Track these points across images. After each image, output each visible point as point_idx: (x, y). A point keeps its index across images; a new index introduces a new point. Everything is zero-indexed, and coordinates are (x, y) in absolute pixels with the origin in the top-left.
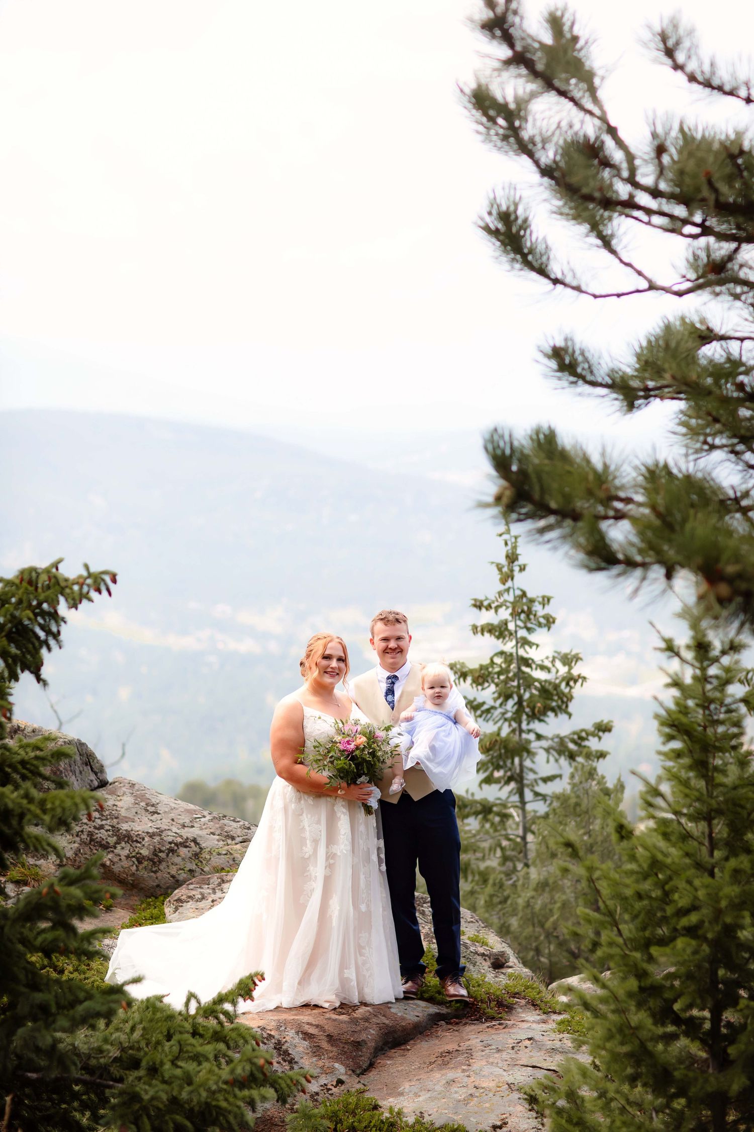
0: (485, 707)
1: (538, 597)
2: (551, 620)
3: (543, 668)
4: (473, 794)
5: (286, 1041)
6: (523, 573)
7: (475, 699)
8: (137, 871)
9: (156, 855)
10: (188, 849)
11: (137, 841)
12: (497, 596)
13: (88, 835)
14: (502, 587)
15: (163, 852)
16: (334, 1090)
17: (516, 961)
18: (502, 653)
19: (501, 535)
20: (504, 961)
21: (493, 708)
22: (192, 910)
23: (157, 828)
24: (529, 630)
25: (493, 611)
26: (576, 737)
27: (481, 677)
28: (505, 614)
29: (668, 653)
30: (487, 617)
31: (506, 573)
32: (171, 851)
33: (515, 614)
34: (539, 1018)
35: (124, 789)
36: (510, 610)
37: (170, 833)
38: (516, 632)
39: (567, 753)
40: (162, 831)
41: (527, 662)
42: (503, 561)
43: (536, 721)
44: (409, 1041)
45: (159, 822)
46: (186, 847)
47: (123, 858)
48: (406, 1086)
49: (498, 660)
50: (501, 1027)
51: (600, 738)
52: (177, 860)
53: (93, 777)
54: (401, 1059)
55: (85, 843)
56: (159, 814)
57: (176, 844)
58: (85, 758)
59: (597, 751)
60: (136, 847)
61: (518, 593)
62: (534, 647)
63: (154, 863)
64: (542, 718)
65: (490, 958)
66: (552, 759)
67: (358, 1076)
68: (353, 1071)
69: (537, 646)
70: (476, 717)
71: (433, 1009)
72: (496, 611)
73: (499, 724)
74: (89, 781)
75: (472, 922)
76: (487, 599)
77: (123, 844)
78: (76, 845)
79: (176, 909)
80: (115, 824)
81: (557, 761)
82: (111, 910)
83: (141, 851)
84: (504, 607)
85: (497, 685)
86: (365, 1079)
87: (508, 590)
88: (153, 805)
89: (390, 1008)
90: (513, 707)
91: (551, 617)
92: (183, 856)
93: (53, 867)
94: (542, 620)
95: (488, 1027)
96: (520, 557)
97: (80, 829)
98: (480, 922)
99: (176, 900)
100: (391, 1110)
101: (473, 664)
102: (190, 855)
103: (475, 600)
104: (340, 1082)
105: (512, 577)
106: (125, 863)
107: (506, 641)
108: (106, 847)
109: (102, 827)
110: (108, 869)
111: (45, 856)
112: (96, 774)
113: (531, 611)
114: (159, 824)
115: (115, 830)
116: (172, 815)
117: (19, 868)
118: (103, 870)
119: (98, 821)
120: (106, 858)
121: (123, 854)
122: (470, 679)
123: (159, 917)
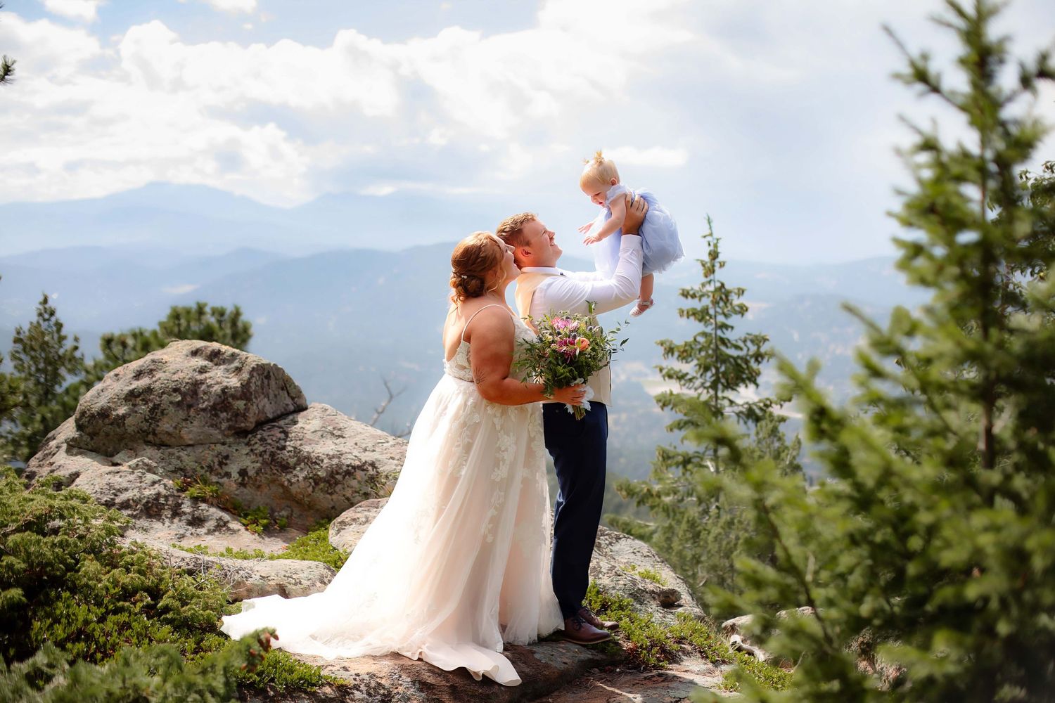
0: (689, 377)
1: (734, 289)
2: (745, 309)
3: (737, 347)
4: (675, 447)
5: (398, 693)
6: (723, 269)
7: (680, 371)
8: (313, 492)
9: (333, 477)
10: (366, 472)
11: (316, 463)
12: (701, 286)
13: (270, 455)
14: (705, 280)
15: (340, 474)
17: (689, 598)
18: (704, 334)
19: (705, 237)
20: (674, 599)
21: (694, 378)
22: (352, 533)
23: (338, 451)
24: (726, 316)
25: (697, 299)
26: (762, 405)
27: (685, 353)
28: (706, 302)
30: (696, 304)
31: (708, 267)
32: (348, 473)
33: (715, 303)
34: (705, 667)
35: (315, 413)
36: (711, 298)
37: (350, 456)
38: (715, 316)
39: (754, 417)
40: (342, 454)
41: (724, 341)
42: (707, 258)
43: (730, 390)
44: (553, 692)
45: (342, 445)
46: (363, 470)
47: (301, 478)
49: (701, 339)
50: (660, 679)
51: (781, 406)
52: (354, 483)
53: (289, 401)
55: (267, 463)
56: (344, 437)
57: (354, 467)
58: (281, 383)
59: (779, 416)
60: (315, 469)
61: (718, 285)
62: (730, 329)
63: (330, 485)
64: (734, 387)
65: (659, 595)
66: (741, 422)
69: (732, 328)
70: (681, 386)
71: (586, 655)
72: (700, 300)
73: (700, 391)
74: (284, 405)
75: (648, 556)
76: (692, 289)
77: (302, 465)
78: (259, 465)
79: (339, 531)
80: (298, 445)
81: (745, 423)
82: (285, 530)
83: (319, 473)
84: (706, 297)
85: (698, 359)
87: (710, 282)
88: (340, 429)
89: (535, 652)
90: (711, 377)
91: (745, 306)
92: (360, 479)
93: (235, 486)
94: (737, 309)
95: (645, 678)
96: (720, 255)
97: (264, 449)
98: (656, 557)
99: (340, 523)
101: (679, 341)
102: (366, 478)
103: (683, 290)
105: (714, 272)
106: (302, 484)
107: (707, 324)
108: (286, 468)
109: (284, 448)
110: (286, 490)
111: (228, 475)
112: (293, 399)
113: (728, 300)
114: (341, 448)
115: (297, 451)
116: (356, 439)
117: (201, 485)
118: (281, 490)
119: (282, 442)
120: (284, 478)
121: (301, 476)
122: (676, 354)
123: (325, 539)
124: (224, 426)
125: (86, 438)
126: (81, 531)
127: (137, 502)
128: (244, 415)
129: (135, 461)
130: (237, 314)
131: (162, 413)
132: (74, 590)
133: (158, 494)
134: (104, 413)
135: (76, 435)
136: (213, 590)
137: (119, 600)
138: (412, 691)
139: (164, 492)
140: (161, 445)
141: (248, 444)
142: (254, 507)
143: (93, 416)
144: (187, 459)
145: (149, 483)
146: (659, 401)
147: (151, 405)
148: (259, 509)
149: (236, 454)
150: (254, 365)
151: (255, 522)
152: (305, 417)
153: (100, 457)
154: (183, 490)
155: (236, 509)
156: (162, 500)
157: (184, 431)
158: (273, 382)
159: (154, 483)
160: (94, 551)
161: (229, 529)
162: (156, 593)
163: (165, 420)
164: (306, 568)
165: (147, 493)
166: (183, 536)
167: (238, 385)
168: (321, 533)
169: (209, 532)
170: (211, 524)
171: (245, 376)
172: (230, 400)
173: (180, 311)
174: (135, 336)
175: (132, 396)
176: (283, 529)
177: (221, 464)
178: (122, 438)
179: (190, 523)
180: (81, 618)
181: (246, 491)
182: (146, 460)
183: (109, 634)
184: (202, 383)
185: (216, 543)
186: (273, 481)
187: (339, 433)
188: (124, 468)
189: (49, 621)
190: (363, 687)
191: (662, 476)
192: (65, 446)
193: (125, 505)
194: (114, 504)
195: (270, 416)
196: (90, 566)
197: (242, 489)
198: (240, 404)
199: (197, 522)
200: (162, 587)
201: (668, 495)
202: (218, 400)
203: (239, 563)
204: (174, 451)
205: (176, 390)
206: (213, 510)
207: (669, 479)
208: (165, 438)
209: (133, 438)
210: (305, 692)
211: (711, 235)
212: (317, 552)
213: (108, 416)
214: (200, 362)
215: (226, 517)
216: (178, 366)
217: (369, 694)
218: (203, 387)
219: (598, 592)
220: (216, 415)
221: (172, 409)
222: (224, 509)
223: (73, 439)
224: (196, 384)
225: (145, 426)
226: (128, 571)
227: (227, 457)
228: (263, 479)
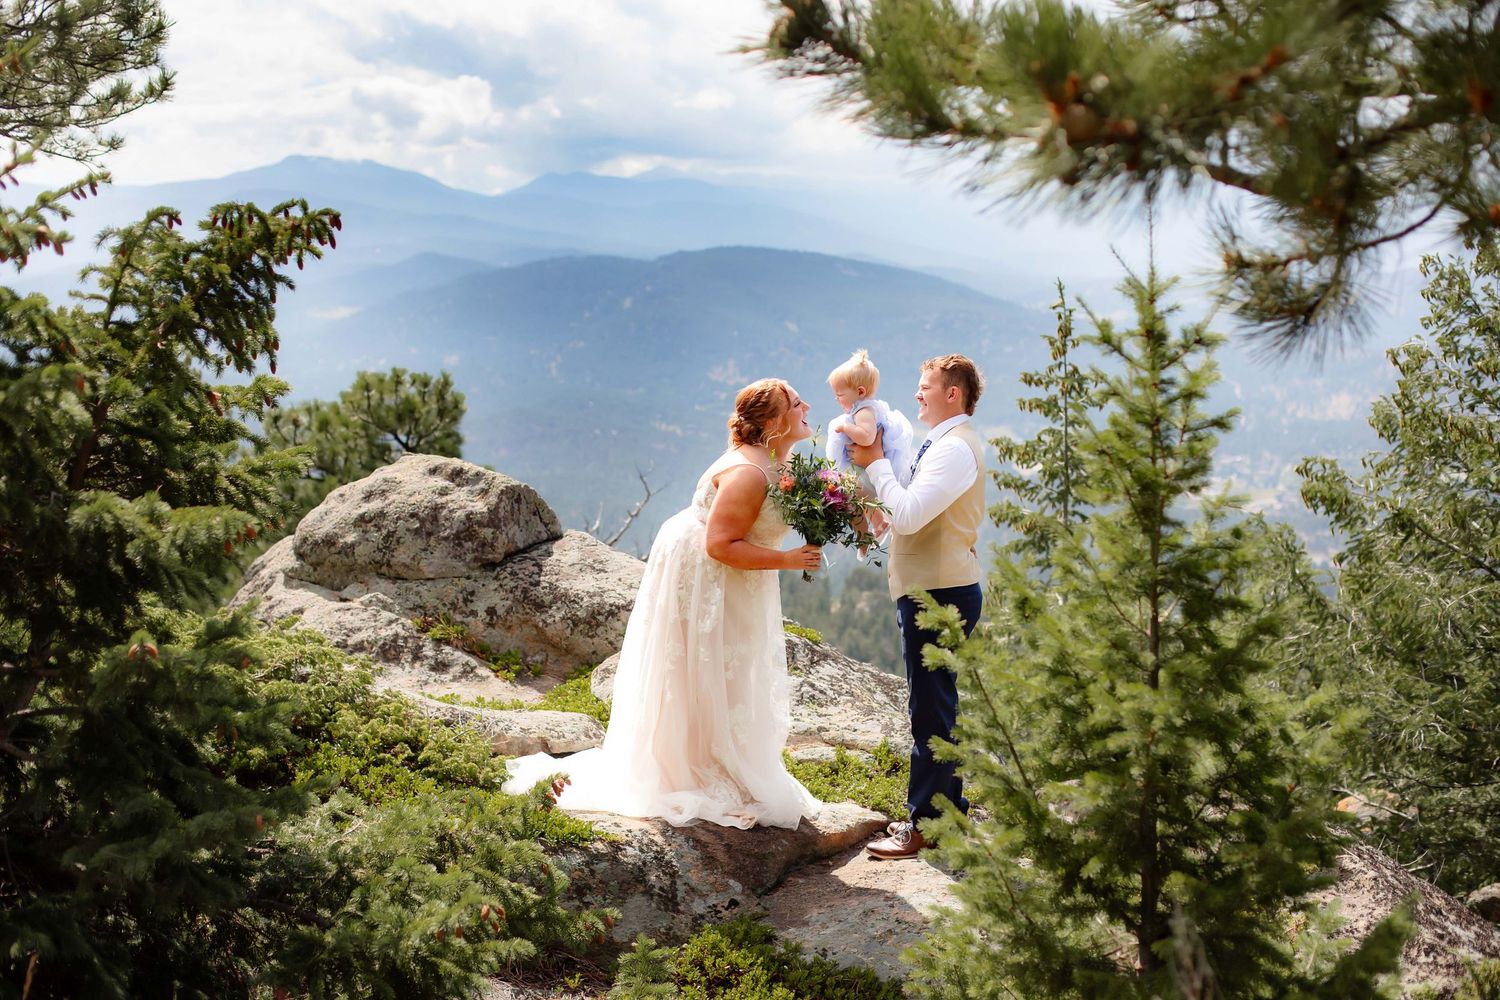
0: (1031, 486)
1: (1090, 374)
5: (671, 851)
6: (1077, 349)
7: (1021, 478)
8: (571, 635)
9: (594, 618)
11: (574, 601)
12: (1048, 370)
13: (522, 592)
14: (1053, 362)
15: (602, 615)
16: (725, 912)
18: (1052, 432)
19: (1055, 308)
21: (1038, 487)
23: (599, 588)
24: (1080, 408)
25: (1042, 387)
27: (1027, 456)
28: (1055, 390)
29: (1105, 347)
30: (1041, 393)
31: (1058, 347)
32: (611, 614)
33: (1066, 393)
35: (572, 543)
36: (1060, 387)
37: (613, 594)
38: (1066, 409)
40: (604, 592)
42: (1056, 336)
45: (604, 581)
47: (557, 619)
48: (814, 914)
49: (1046, 438)
53: (541, 528)
54: (816, 877)
55: (518, 601)
56: (606, 572)
57: (618, 607)
58: (532, 507)
60: (573, 608)
61: (1069, 369)
62: (1084, 426)
63: (591, 627)
67: (759, 897)
68: (753, 890)
70: (1020, 498)
72: (1046, 388)
73: (1043, 505)
74: (537, 533)
76: (1037, 374)
77: (559, 604)
78: (509, 602)
79: (602, 680)
80: (553, 580)
82: (540, 677)
83: (578, 613)
84: (1054, 384)
85: (1043, 464)
86: (768, 901)
87: (1060, 365)
88: (601, 562)
90: (1058, 487)
93: (482, 626)
96: (1073, 331)
97: (515, 584)
99: (603, 671)
100: (787, 943)
101: (1019, 440)
103: (1026, 375)
104: (733, 903)
105: (1065, 352)
106: (559, 626)
107: (1055, 418)
108: (540, 606)
109: (538, 583)
110: (541, 632)
111: (474, 613)
112: (546, 525)
113: (1081, 389)
114: (603, 584)
115: (552, 587)
116: (622, 574)
117: (443, 625)
118: (535, 632)
119: (536, 577)
120: (539, 618)
121: (558, 616)
122: (1015, 457)
123: (586, 688)
124: (469, 557)
125: (307, 568)
126: (332, 677)
127: (372, 644)
128: (492, 546)
129: (368, 596)
130: (446, 384)
131: (398, 541)
132: (331, 740)
133: (397, 635)
134: (329, 541)
135: (296, 564)
136: (474, 742)
137: (378, 752)
138: (686, 848)
139: (402, 633)
140: (397, 578)
141: (496, 578)
142: (503, 650)
143: (316, 543)
144: (428, 594)
145: (385, 621)
146: (992, 515)
147: (384, 532)
148: (509, 652)
149: (483, 590)
150: (503, 486)
151: (506, 667)
152: (560, 547)
153: (325, 591)
154: (424, 630)
155: (483, 652)
156: (400, 642)
157: (423, 563)
158: (523, 507)
159: (390, 622)
160: (347, 699)
161: (477, 676)
162: (416, 745)
163: (401, 549)
164: (568, 722)
165: (383, 633)
166: (426, 683)
167: (485, 510)
168: (582, 681)
169: (455, 679)
170: (456, 670)
171: (493, 499)
172: (476, 527)
173: (370, 380)
174: (309, 411)
175: (362, 520)
176: (537, 675)
177: (466, 601)
178: (350, 570)
179: (433, 669)
180: (344, 770)
181: (494, 632)
182: (381, 596)
183: (374, 787)
184: (443, 506)
185: (466, 691)
186: (526, 622)
187: (600, 566)
188: (355, 604)
189: (312, 772)
190: (635, 844)
191: (995, 610)
192: (281, 577)
193: (359, 647)
194: (346, 646)
195: (521, 545)
196: (347, 716)
197: (490, 630)
198: (487, 533)
199: (440, 667)
200: (422, 739)
201: (1001, 635)
202: (462, 527)
203: (498, 714)
204: (412, 585)
205: (413, 515)
206: (458, 654)
207: (1004, 614)
208: (402, 571)
209: (364, 570)
210: (577, 847)
211: (1063, 304)
212: (578, 703)
213: (334, 544)
214: (440, 482)
215: (473, 662)
216: (415, 487)
217: (641, 850)
218: (445, 512)
219: (889, 751)
220: (460, 545)
221: (409, 538)
222: (471, 653)
223: (292, 570)
224: (437, 509)
225: (378, 557)
226: (386, 721)
227: (472, 593)
228: (514, 619)
